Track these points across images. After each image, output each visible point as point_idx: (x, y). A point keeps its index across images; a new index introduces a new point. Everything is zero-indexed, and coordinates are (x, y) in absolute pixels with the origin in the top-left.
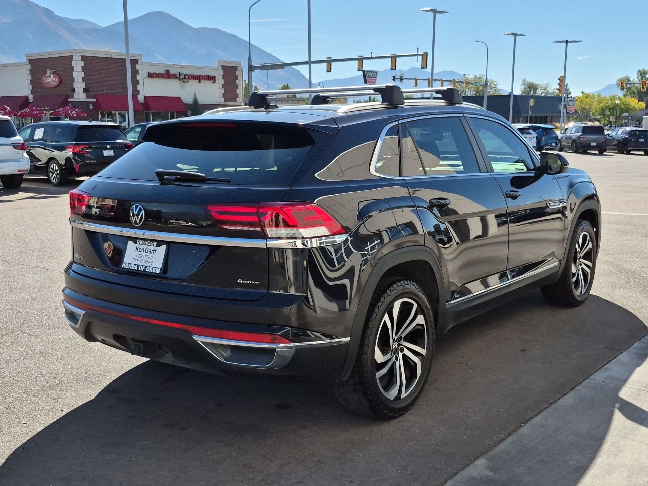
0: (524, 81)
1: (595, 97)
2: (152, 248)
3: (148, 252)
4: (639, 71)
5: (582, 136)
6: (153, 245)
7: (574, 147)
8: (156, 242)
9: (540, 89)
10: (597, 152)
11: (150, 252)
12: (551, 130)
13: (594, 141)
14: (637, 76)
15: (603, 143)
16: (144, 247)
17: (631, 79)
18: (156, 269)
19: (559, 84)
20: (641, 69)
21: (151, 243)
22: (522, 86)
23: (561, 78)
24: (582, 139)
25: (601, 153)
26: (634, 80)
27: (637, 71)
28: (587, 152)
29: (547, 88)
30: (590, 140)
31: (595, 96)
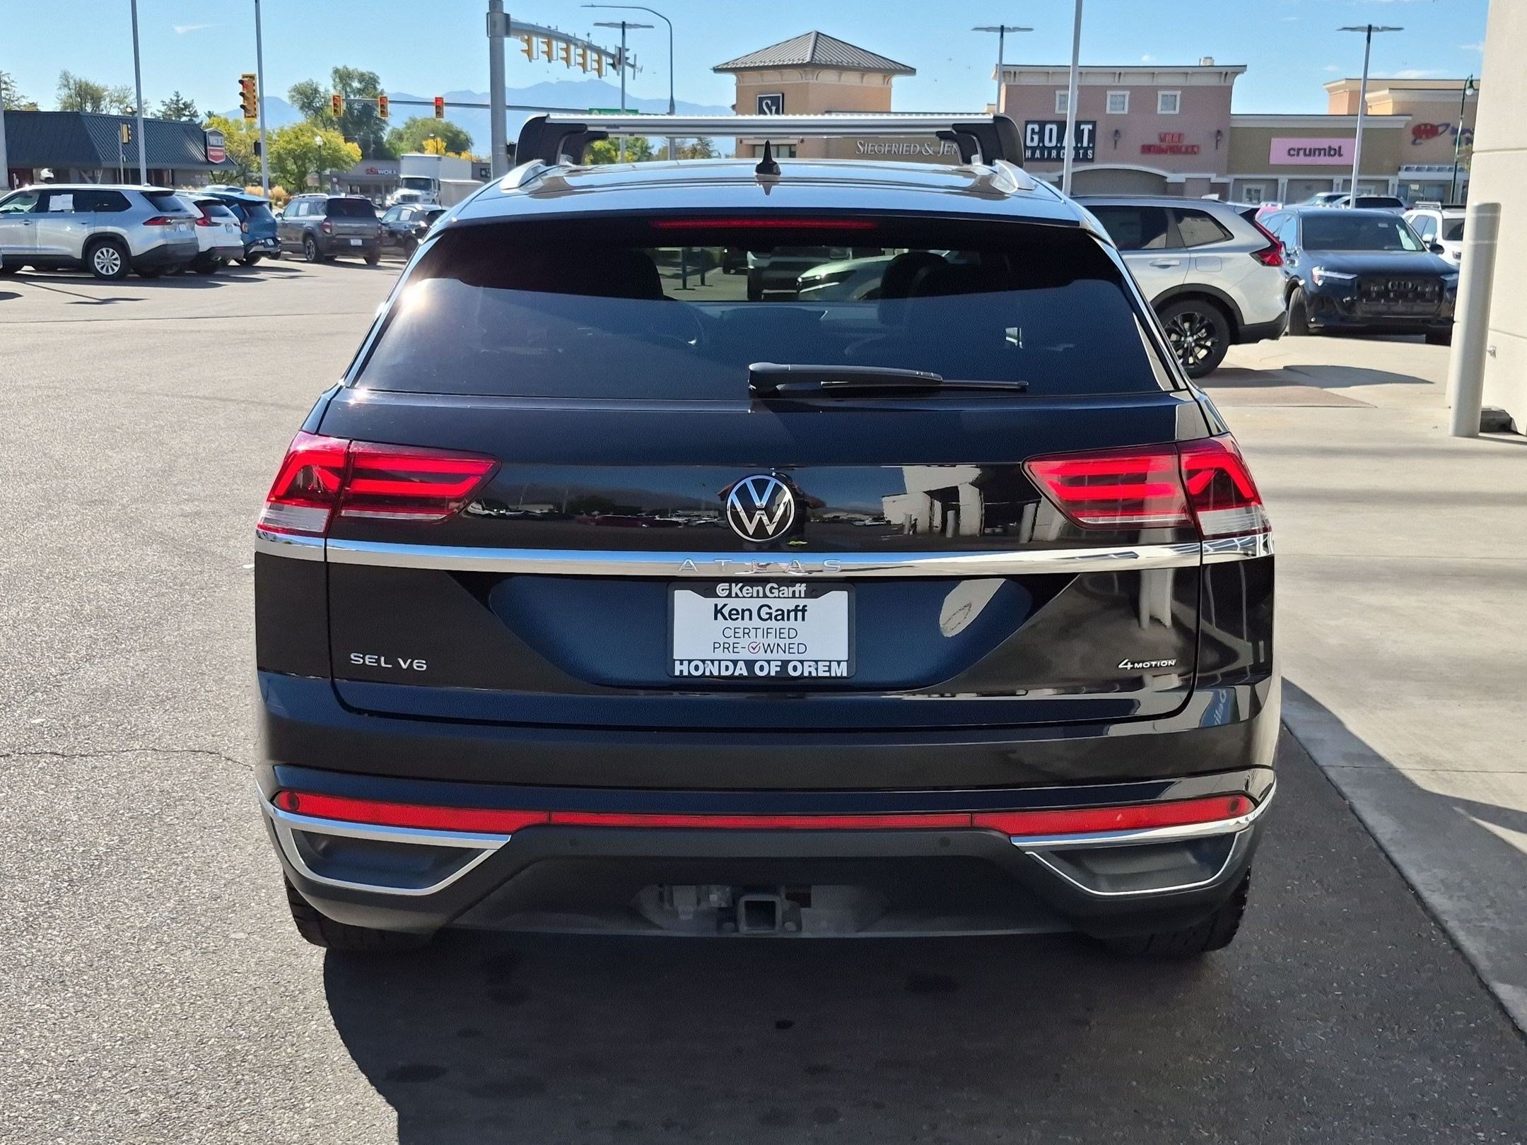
0: (65, 76)
1: (242, 126)
2: (789, 604)
3: (770, 618)
4: (336, 71)
5: (327, 224)
6: (791, 596)
7: (313, 249)
8: (805, 585)
9: (108, 99)
10: (363, 261)
11: (779, 617)
12: (259, 207)
13: (357, 234)
14: (332, 82)
15: (376, 239)
16: (754, 604)
17: (321, 89)
18: (830, 667)
19: (242, 94)
20: (340, 67)
21: (781, 589)
22: (60, 88)
23: (245, 79)
24: (328, 231)
25: (372, 263)
26: (327, 91)
27: (331, 71)
28: (336, 260)
29: (126, 97)
30: (347, 231)
31: (241, 123)
